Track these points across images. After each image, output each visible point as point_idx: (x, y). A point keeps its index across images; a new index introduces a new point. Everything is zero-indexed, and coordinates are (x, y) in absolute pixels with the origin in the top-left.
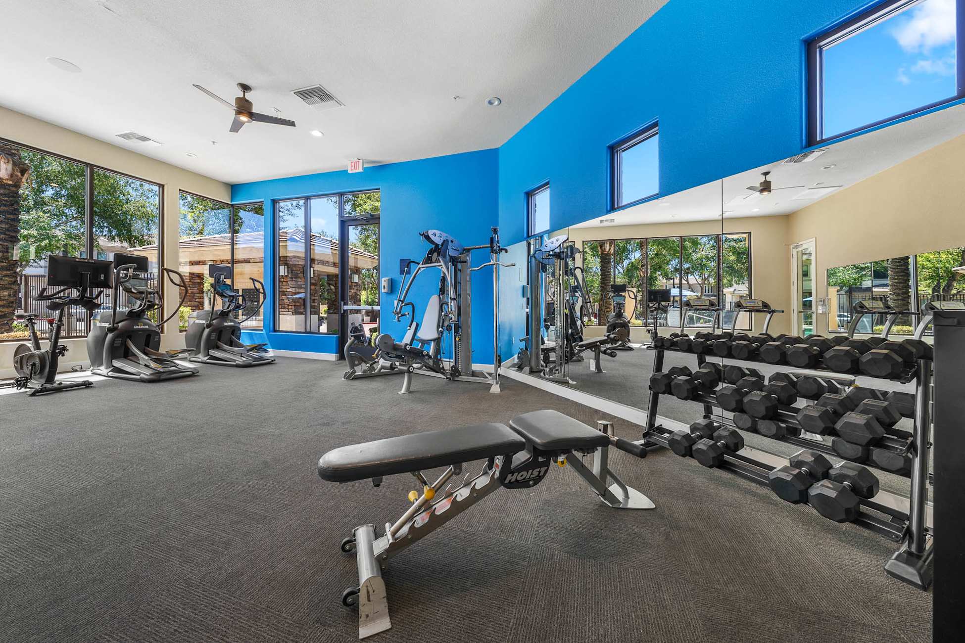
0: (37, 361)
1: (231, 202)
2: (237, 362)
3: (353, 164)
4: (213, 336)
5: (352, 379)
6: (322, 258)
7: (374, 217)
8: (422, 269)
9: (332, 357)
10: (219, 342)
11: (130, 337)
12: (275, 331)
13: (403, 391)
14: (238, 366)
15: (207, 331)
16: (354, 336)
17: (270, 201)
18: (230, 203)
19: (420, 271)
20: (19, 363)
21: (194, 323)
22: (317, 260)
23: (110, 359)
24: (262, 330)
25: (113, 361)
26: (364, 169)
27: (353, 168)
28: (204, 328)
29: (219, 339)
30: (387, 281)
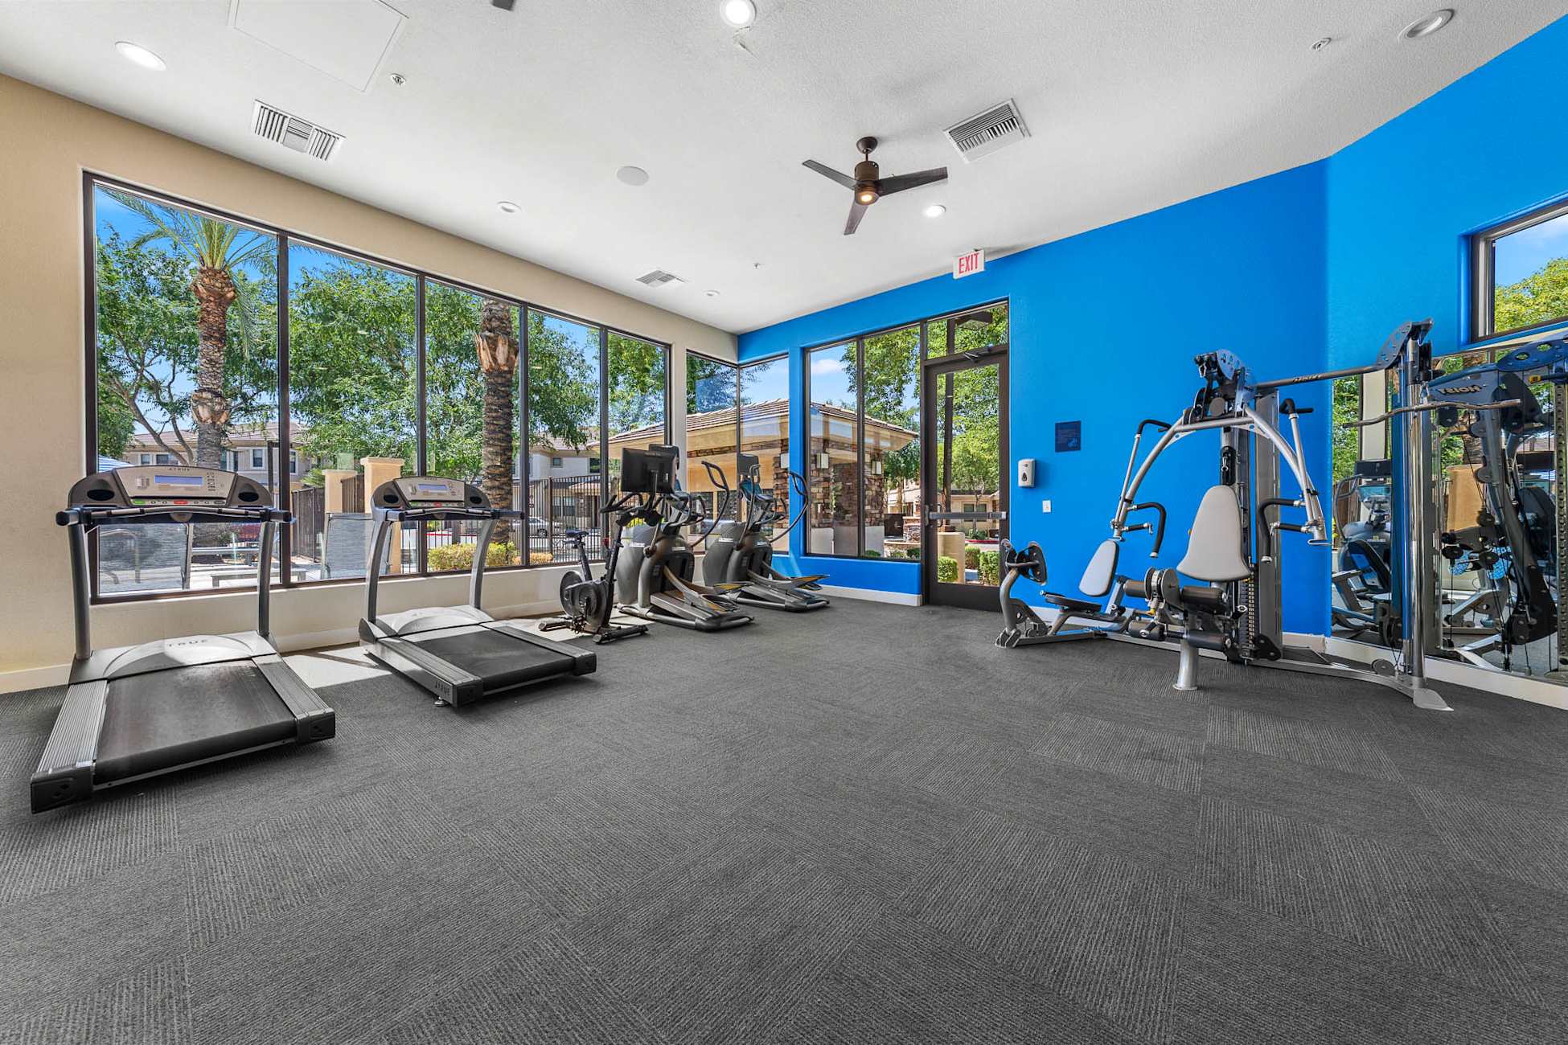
0: (592, 595)
1: (738, 360)
2: (786, 604)
3: (964, 262)
4: (745, 563)
5: (1016, 646)
6: (837, 439)
7: (993, 352)
8: (1181, 435)
9: (912, 599)
10: (750, 571)
11: (667, 563)
12: (806, 554)
13: (1182, 682)
14: (788, 610)
15: (736, 554)
16: (1016, 567)
17: (799, 349)
18: (736, 363)
19: (1174, 439)
20: (570, 597)
21: (717, 541)
22: (832, 441)
23: (648, 594)
24: (787, 553)
25: (652, 597)
26: (987, 264)
27: (963, 268)
28: (733, 550)
29: (750, 567)
30: (1030, 466)
